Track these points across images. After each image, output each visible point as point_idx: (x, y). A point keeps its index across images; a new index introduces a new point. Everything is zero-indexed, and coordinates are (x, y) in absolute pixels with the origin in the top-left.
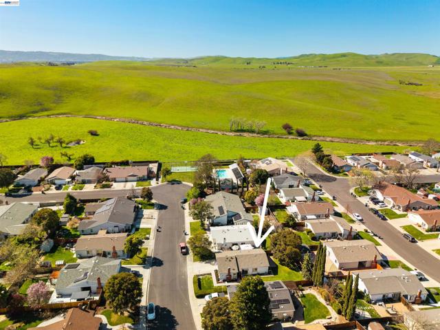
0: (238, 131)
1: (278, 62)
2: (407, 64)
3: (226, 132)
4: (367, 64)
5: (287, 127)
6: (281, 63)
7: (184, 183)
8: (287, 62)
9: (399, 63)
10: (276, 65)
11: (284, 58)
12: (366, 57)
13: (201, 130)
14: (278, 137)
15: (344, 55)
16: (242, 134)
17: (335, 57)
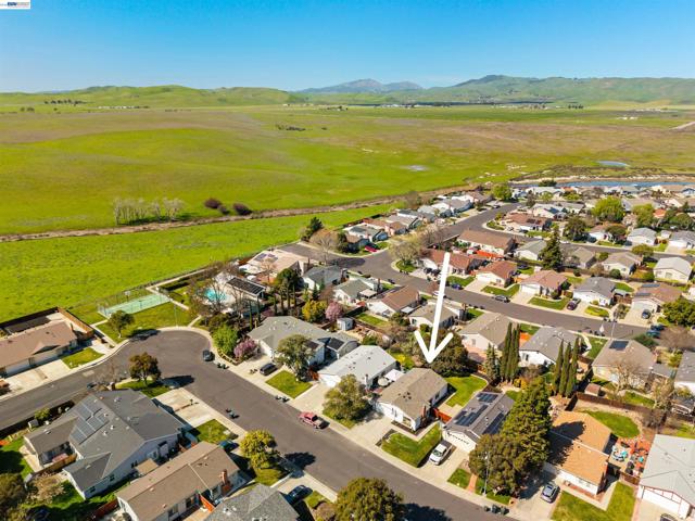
0: (132, 223)
1: (52, 100)
2: (258, 102)
3: (113, 227)
4: (207, 103)
5: (214, 205)
6: (59, 102)
7: (163, 329)
8: (73, 99)
9: (248, 102)
10: (58, 105)
11: (67, 93)
12: (201, 93)
13: (52, 235)
14: (214, 222)
15: (166, 90)
16: (147, 226)
17: (153, 91)
